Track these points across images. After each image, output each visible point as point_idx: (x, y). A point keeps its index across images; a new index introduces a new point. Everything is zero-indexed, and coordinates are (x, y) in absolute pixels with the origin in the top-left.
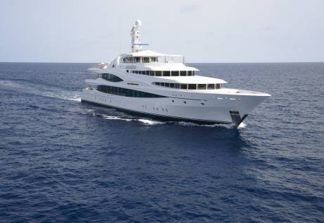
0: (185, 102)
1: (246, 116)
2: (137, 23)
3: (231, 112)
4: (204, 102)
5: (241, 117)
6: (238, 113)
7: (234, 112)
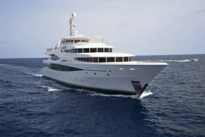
0: (95, 74)
1: (146, 85)
2: (72, 15)
3: (132, 82)
4: (109, 73)
5: (143, 86)
6: (139, 82)
7: (135, 82)
